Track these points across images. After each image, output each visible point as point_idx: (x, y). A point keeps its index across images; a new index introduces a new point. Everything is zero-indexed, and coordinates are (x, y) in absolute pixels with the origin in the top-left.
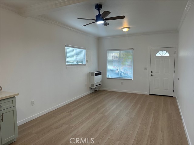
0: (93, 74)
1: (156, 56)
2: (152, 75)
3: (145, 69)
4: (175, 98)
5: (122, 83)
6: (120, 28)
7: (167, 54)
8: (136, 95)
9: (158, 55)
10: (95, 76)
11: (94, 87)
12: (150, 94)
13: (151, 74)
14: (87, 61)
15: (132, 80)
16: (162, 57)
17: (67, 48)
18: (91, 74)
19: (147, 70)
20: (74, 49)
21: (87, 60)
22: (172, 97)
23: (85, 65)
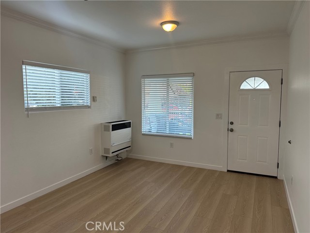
0: (109, 126)
1: (241, 88)
2: (232, 130)
3: (219, 116)
4: (282, 181)
5: (172, 145)
6: (157, 23)
7: (265, 85)
8: (200, 170)
9: (245, 86)
10: (112, 131)
11: (111, 155)
12: (228, 171)
13: (231, 127)
14: (94, 99)
15: (191, 138)
16: (255, 90)
17: (28, 67)
18: (105, 126)
19: (221, 118)
20: (56, 71)
21: (94, 97)
22: (276, 178)
23: (88, 107)
